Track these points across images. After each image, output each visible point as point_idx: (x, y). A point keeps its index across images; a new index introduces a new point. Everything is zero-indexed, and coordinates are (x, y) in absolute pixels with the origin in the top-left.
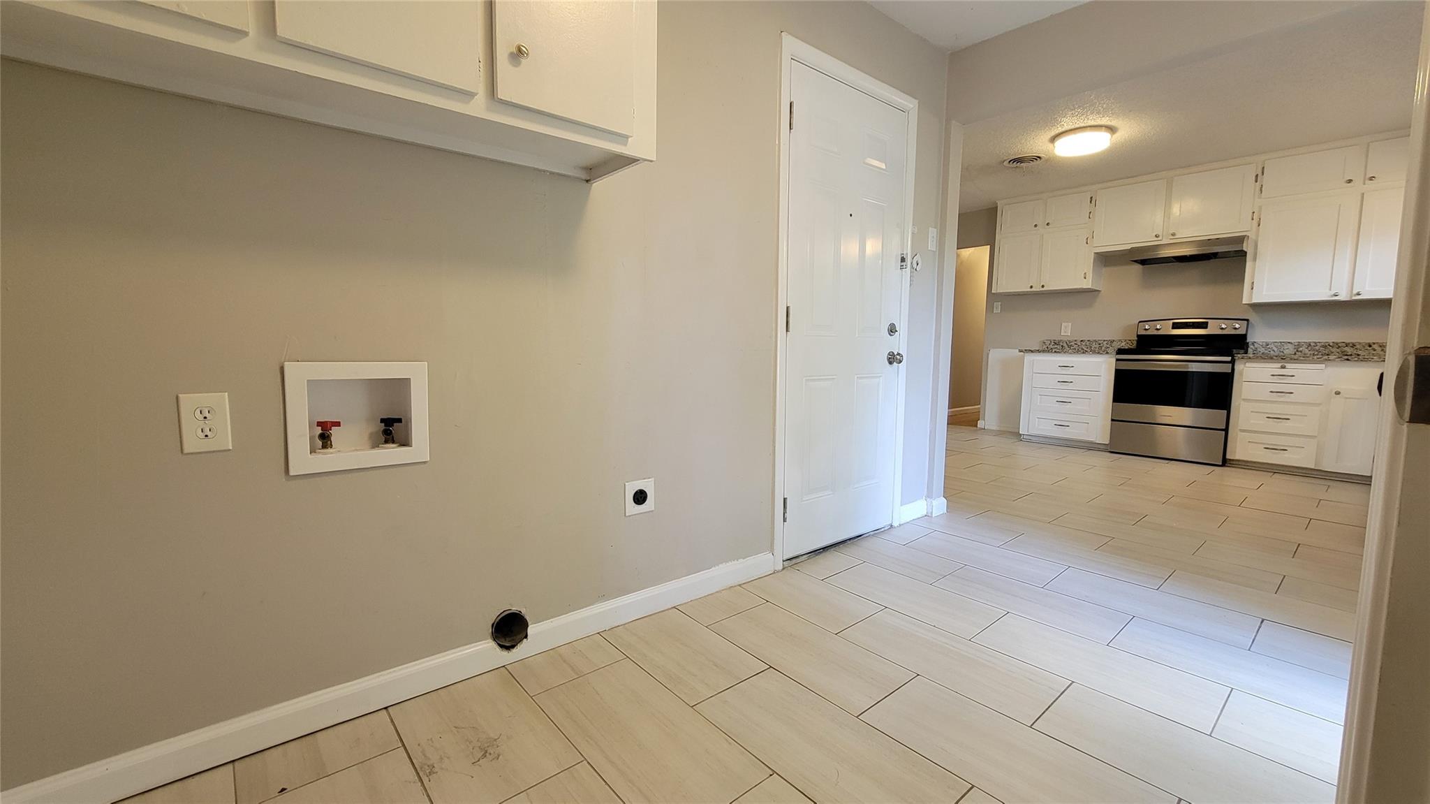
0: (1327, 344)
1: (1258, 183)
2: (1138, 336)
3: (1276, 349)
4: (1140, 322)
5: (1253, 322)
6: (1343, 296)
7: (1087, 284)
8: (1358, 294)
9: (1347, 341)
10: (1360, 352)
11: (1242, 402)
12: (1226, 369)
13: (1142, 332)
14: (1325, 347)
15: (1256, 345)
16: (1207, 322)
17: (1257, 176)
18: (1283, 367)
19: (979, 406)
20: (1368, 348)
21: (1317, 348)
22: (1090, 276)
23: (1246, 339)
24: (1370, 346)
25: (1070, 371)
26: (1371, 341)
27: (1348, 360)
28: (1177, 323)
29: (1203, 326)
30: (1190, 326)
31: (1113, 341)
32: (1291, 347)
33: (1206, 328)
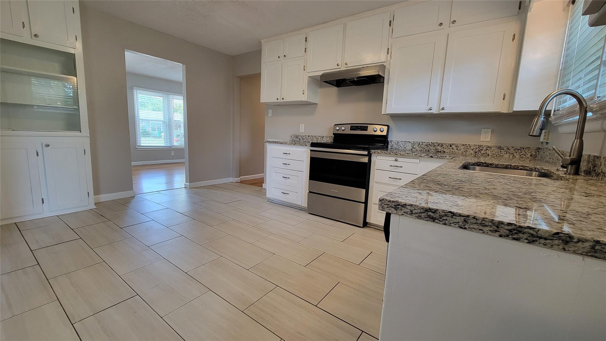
0: (428, 144)
1: (391, 27)
2: (334, 134)
3: (402, 146)
4: (335, 125)
5: (391, 127)
6: (435, 111)
7: (304, 98)
8: (443, 109)
9: (439, 142)
10: (445, 150)
11: (375, 184)
12: (365, 160)
13: (336, 132)
14: (427, 145)
15: (392, 143)
16: (367, 126)
17: (390, 22)
18: (396, 160)
19: (263, 174)
20: (450, 147)
21: (423, 146)
22: (306, 93)
23: (387, 138)
24: (451, 146)
25: (288, 157)
26: (451, 143)
27: (432, 157)
28: (353, 126)
29: (365, 129)
30: (359, 128)
31: (323, 137)
32: (410, 145)
33: (367, 130)
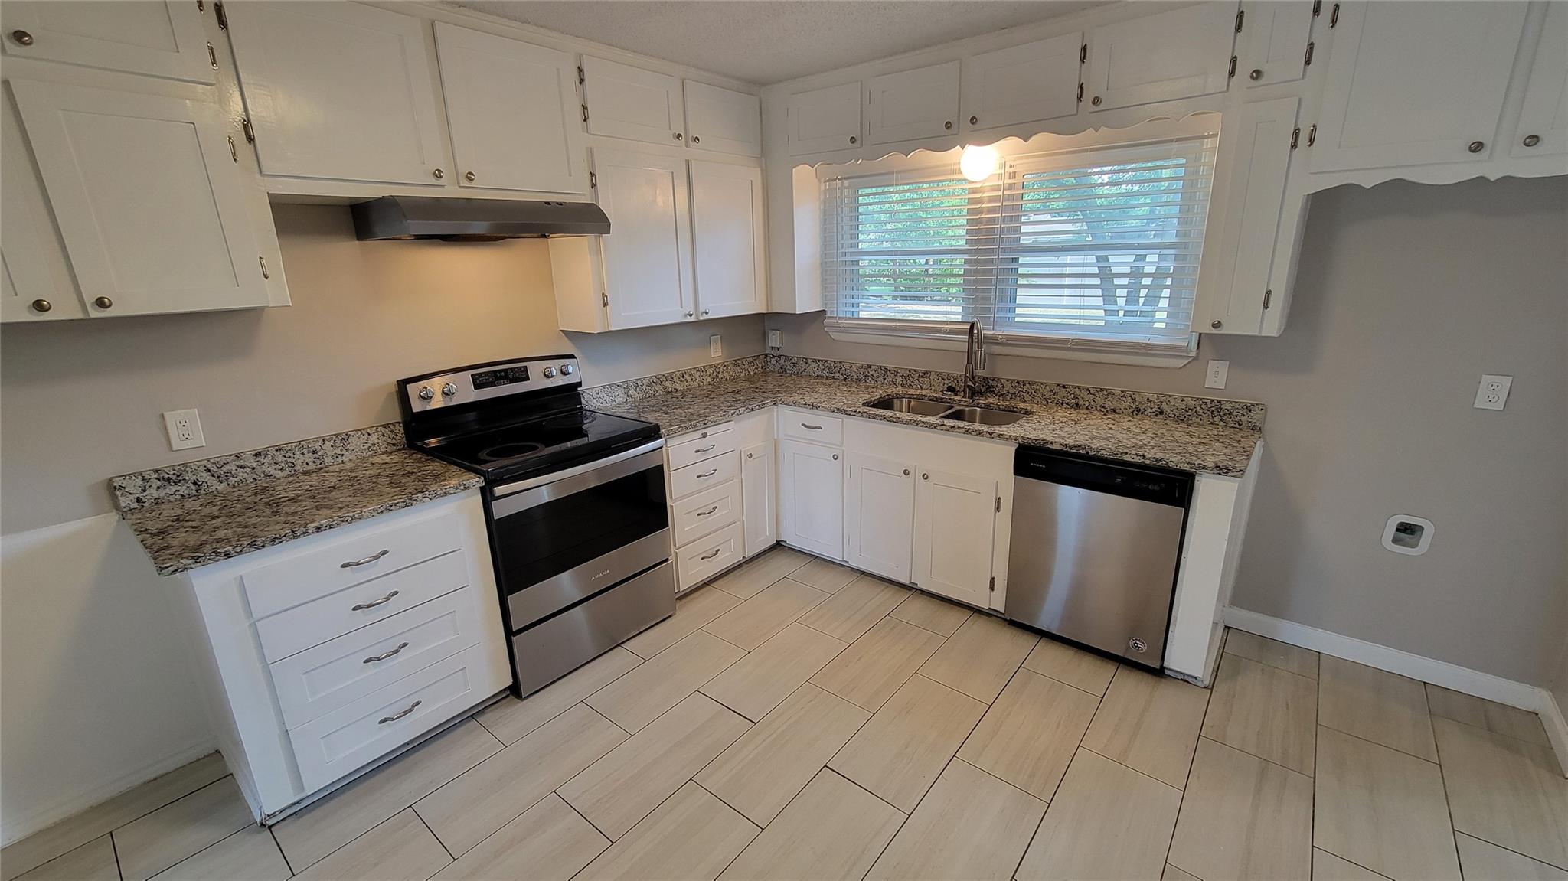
3: (607, 398)
6: (694, 316)
8: (705, 313)
10: (677, 387)
11: (674, 505)
13: (420, 406)
14: (650, 385)
16: (525, 368)
18: (705, 436)
20: (683, 379)
21: (644, 387)
22: (278, 271)
24: (683, 376)
27: (753, 410)
28: (480, 375)
29: (522, 376)
30: (502, 378)
31: (345, 438)
32: (621, 391)
33: (527, 378)
